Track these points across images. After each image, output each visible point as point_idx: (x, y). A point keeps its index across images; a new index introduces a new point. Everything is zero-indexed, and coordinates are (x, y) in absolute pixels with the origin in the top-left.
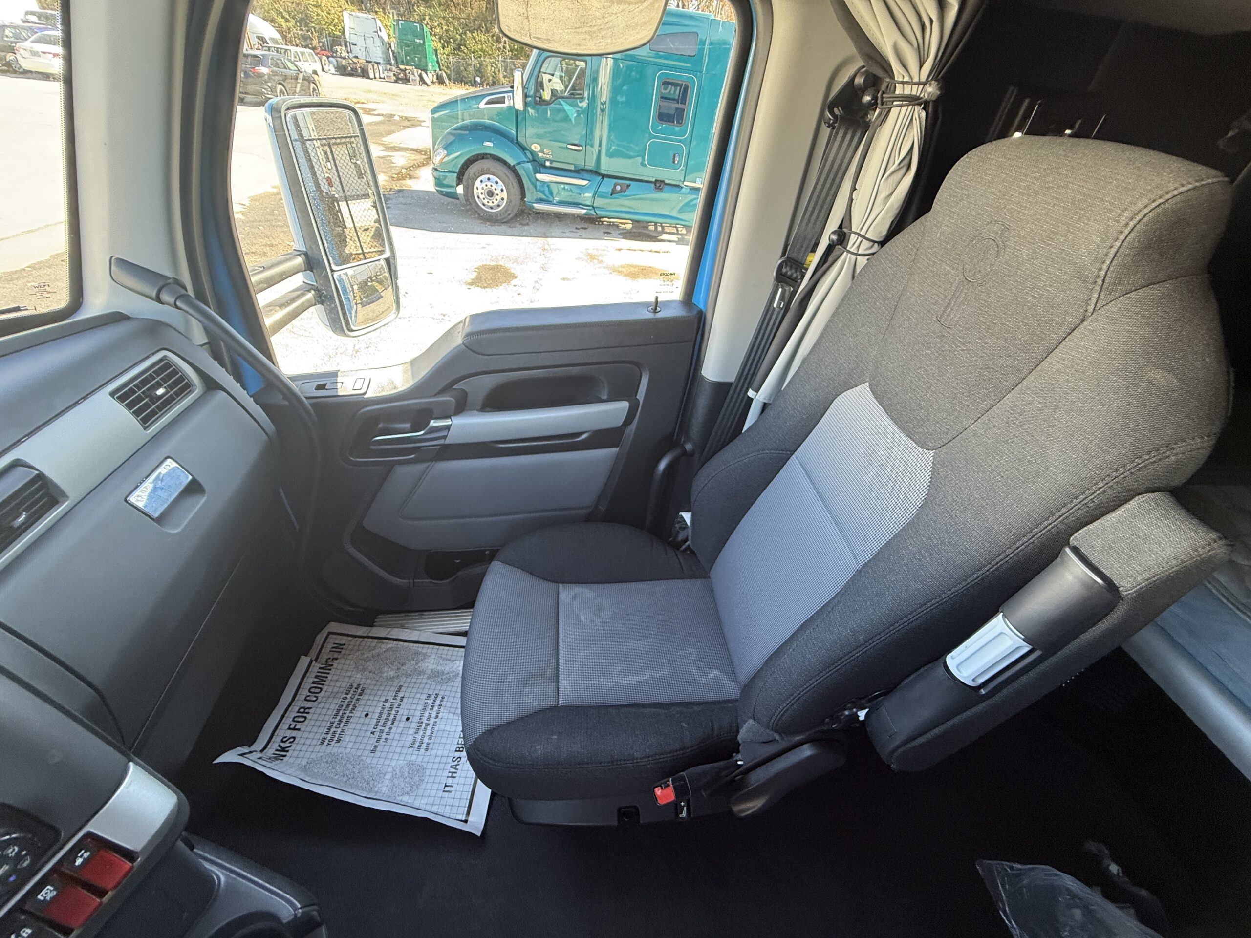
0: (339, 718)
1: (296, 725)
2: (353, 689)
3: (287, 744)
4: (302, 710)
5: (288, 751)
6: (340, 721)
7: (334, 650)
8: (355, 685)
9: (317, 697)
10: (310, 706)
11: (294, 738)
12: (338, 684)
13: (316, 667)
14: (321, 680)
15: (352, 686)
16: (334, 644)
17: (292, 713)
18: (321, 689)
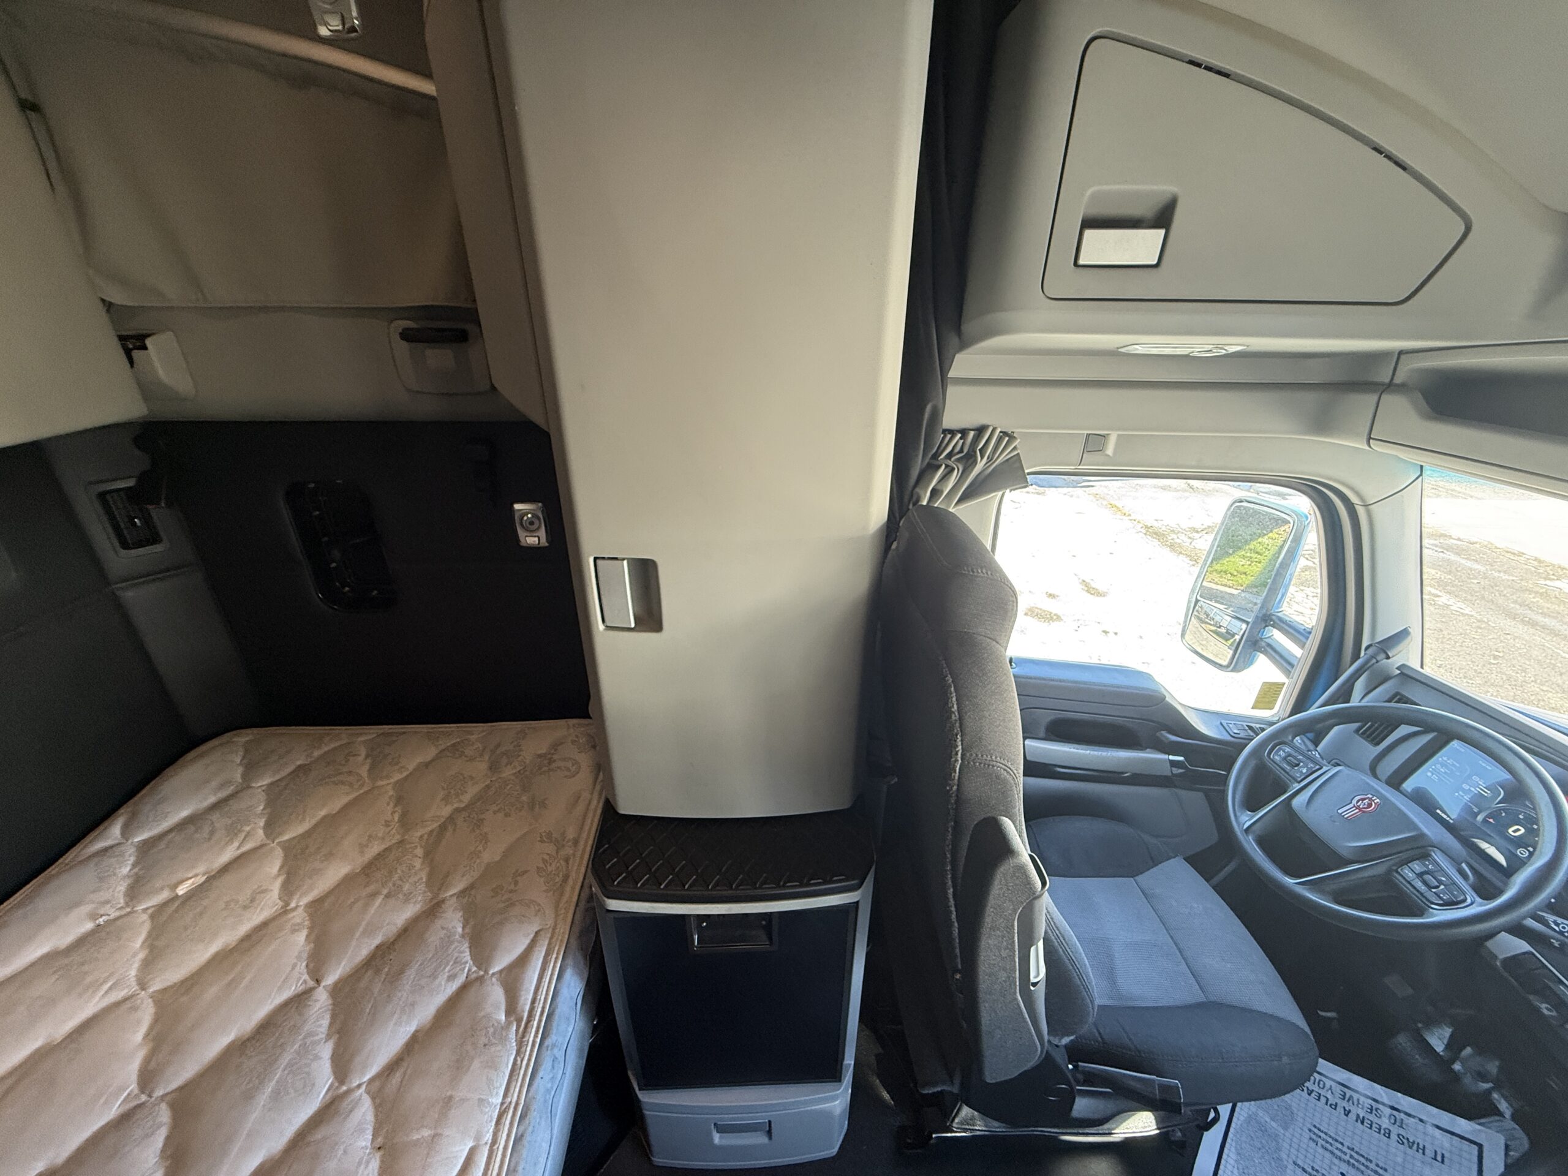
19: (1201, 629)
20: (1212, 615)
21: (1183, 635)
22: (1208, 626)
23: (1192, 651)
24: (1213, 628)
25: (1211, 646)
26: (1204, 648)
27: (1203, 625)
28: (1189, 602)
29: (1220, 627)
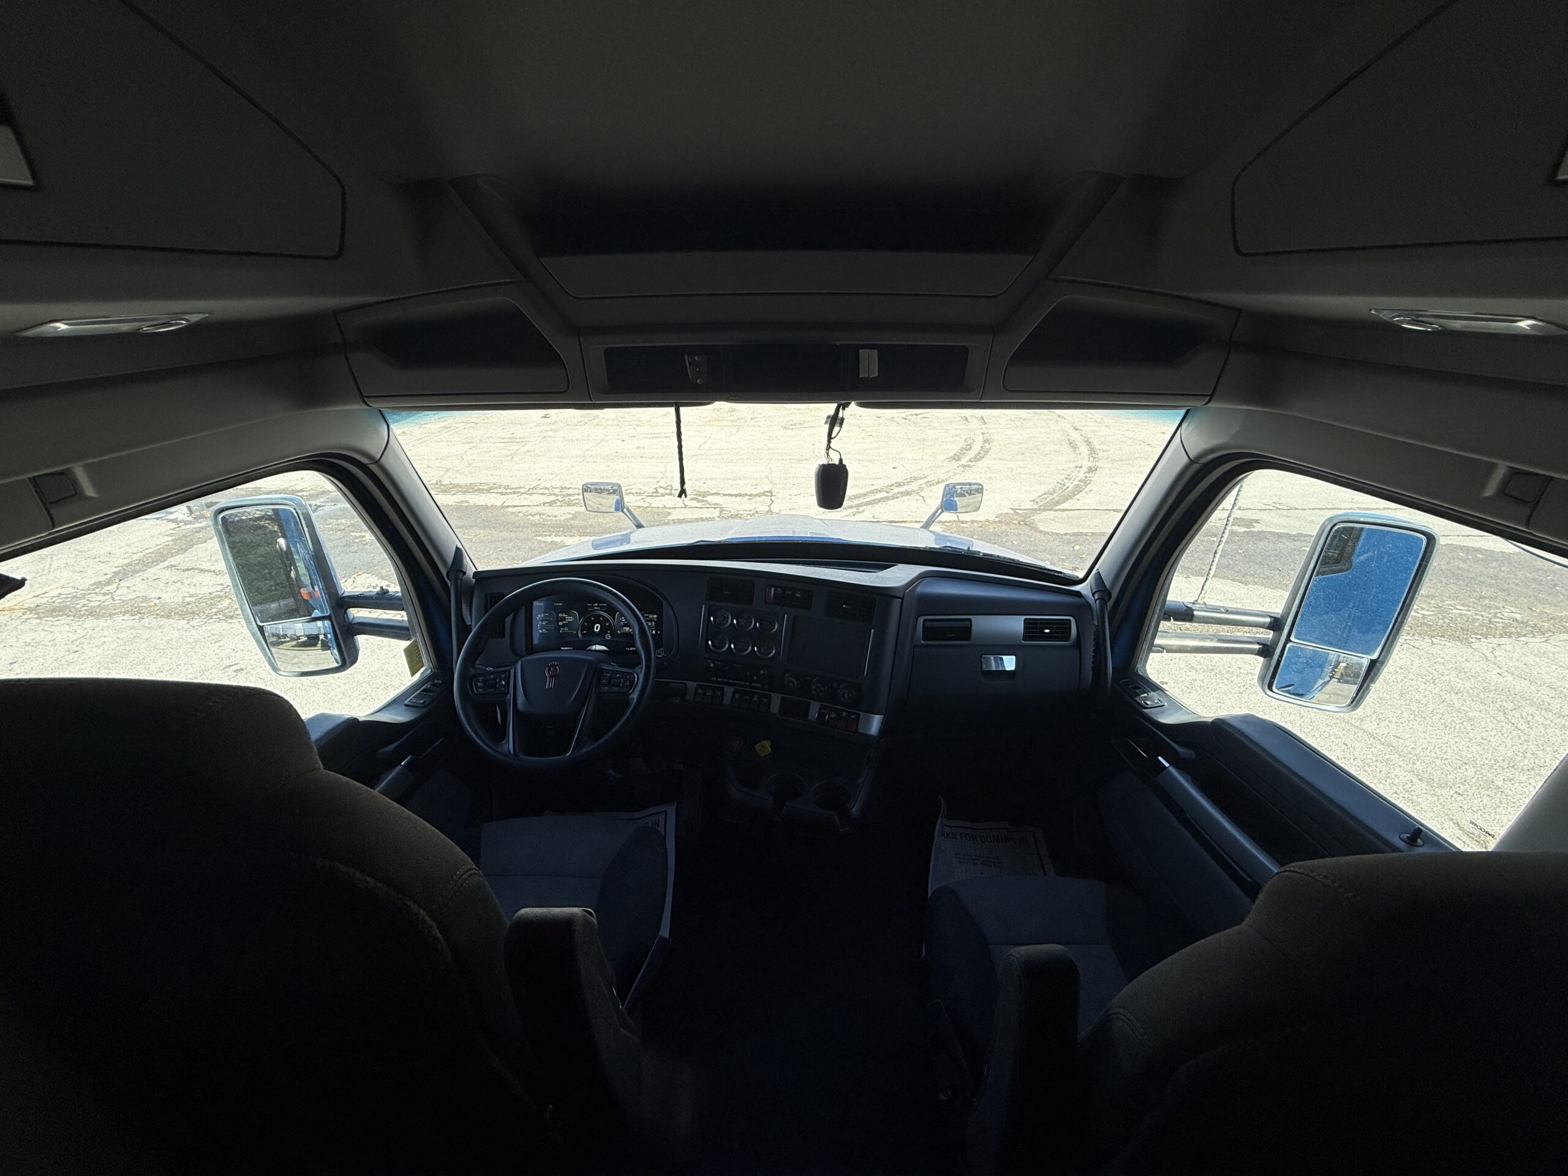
7: (1021, 838)
13: (1004, 832)
19: (282, 652)
20: (281, 633)
21: (275, 669)
22: (287, 644)
23: (296, 676)
24: (294, 643)
25: (304, 659)
26: (300, 665)
27: (281, 647)
28: (253, 635)
29: (298, 638)
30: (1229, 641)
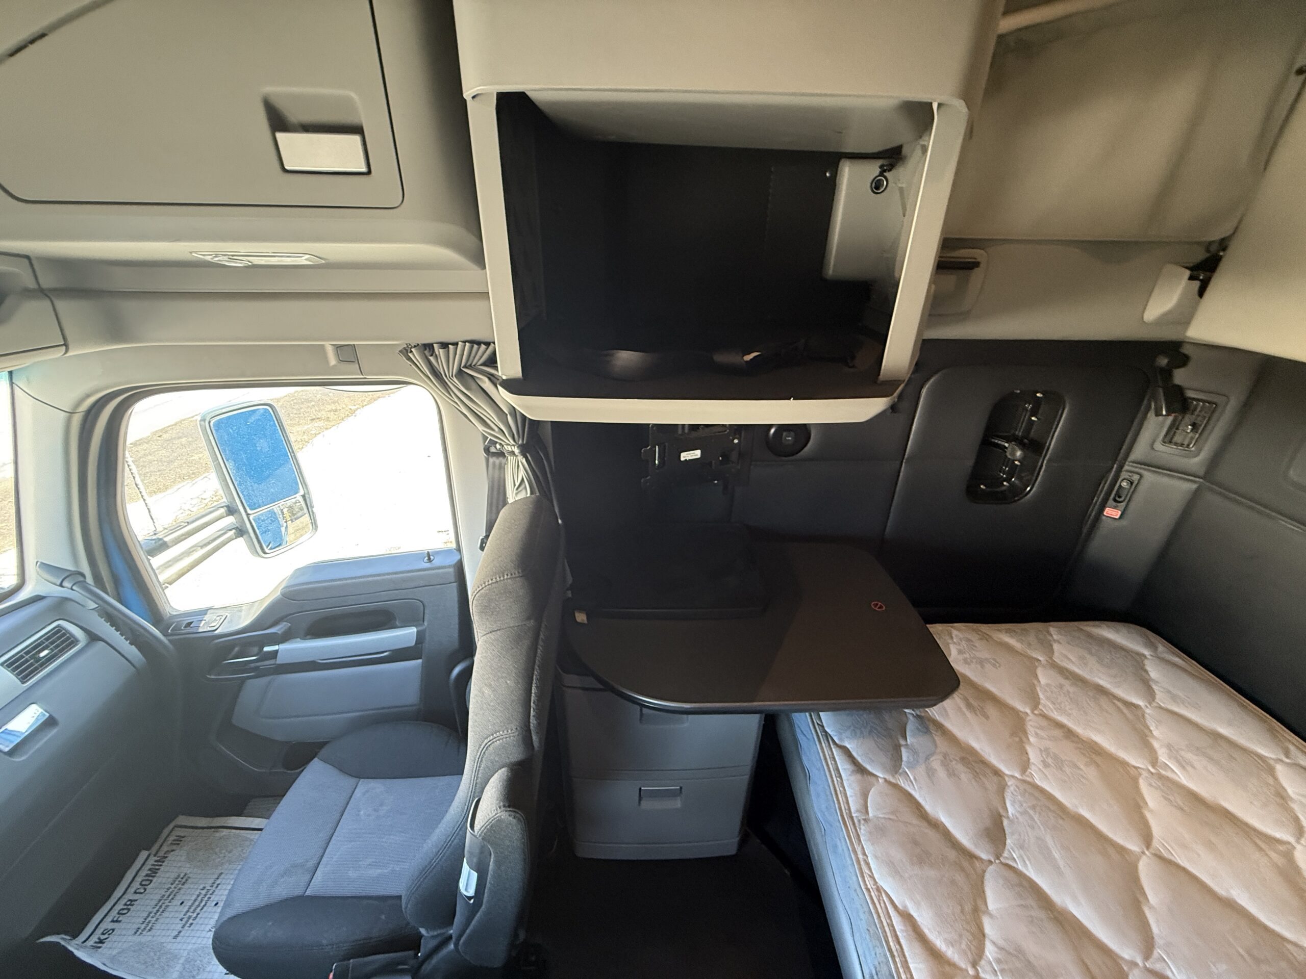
0: (158, 907)
1: (119, 917)
2: (179, 879)
3: (106, 936)
4: (129, 903)
5: (103, 943)
6: (158, 911)
7: (174, 842)
8: (182, 876)
9: (145, 890)
10: (136, 899)
11: (113, 930)
12: (167, 875)
13: (152, 861)
14: (154, 872)
15: (179, 876)
16: (177, 836)
17: (120, 906)
18: (151, 881)
30: (209, 543)
